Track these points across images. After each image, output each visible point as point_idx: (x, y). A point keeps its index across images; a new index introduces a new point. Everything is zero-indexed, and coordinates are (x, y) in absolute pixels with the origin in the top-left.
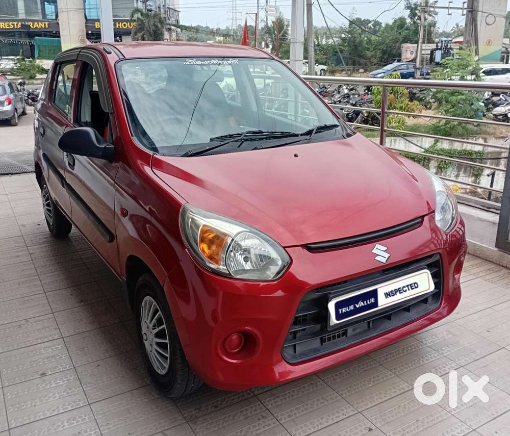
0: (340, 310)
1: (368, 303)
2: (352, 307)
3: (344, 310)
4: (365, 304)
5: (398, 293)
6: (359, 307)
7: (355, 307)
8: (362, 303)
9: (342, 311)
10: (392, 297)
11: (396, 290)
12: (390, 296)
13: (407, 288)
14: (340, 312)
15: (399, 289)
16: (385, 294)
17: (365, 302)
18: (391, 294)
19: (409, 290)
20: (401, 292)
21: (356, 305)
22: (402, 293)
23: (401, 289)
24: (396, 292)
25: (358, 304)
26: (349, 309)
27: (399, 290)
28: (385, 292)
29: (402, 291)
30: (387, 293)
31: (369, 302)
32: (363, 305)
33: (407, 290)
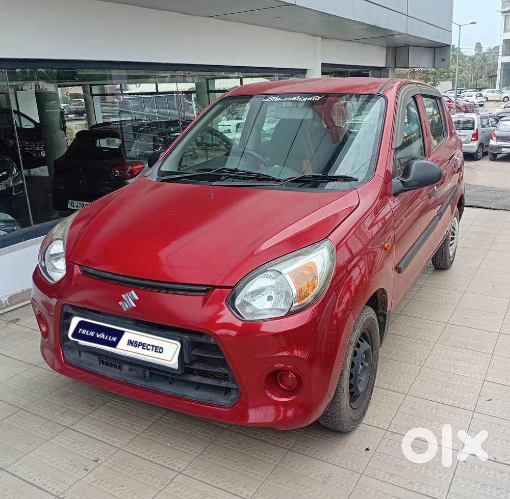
0: (81, 330)
1: (109, 339)
2: (92, 334)
3: (84, 332)
4: (106, 338)
5: (141, 347)
6: (99, 338)
7: (95, 335)
8: (104, 335)
9: (82, 331)
10: (133, 347)
11: (141, 343)
12: (132, 345)
13: (151, 348)
14: (79, 332)
15: (144, 344)
16: (129, 340)
17: (107, 336)
18: (134, 344)
19: (152, 350)
20: (144, 347)
21: (97, 334)
22: (145, 349)
23: (146, 345)
24: (139, 345)
25: (99, 334)
26: (89, 333)
27: (144, 346)
28: (130, 339)
29: (146, 348)
30: (131, 341)
31: (111, 338)
32: (103, 338)
33: (151, 349)
